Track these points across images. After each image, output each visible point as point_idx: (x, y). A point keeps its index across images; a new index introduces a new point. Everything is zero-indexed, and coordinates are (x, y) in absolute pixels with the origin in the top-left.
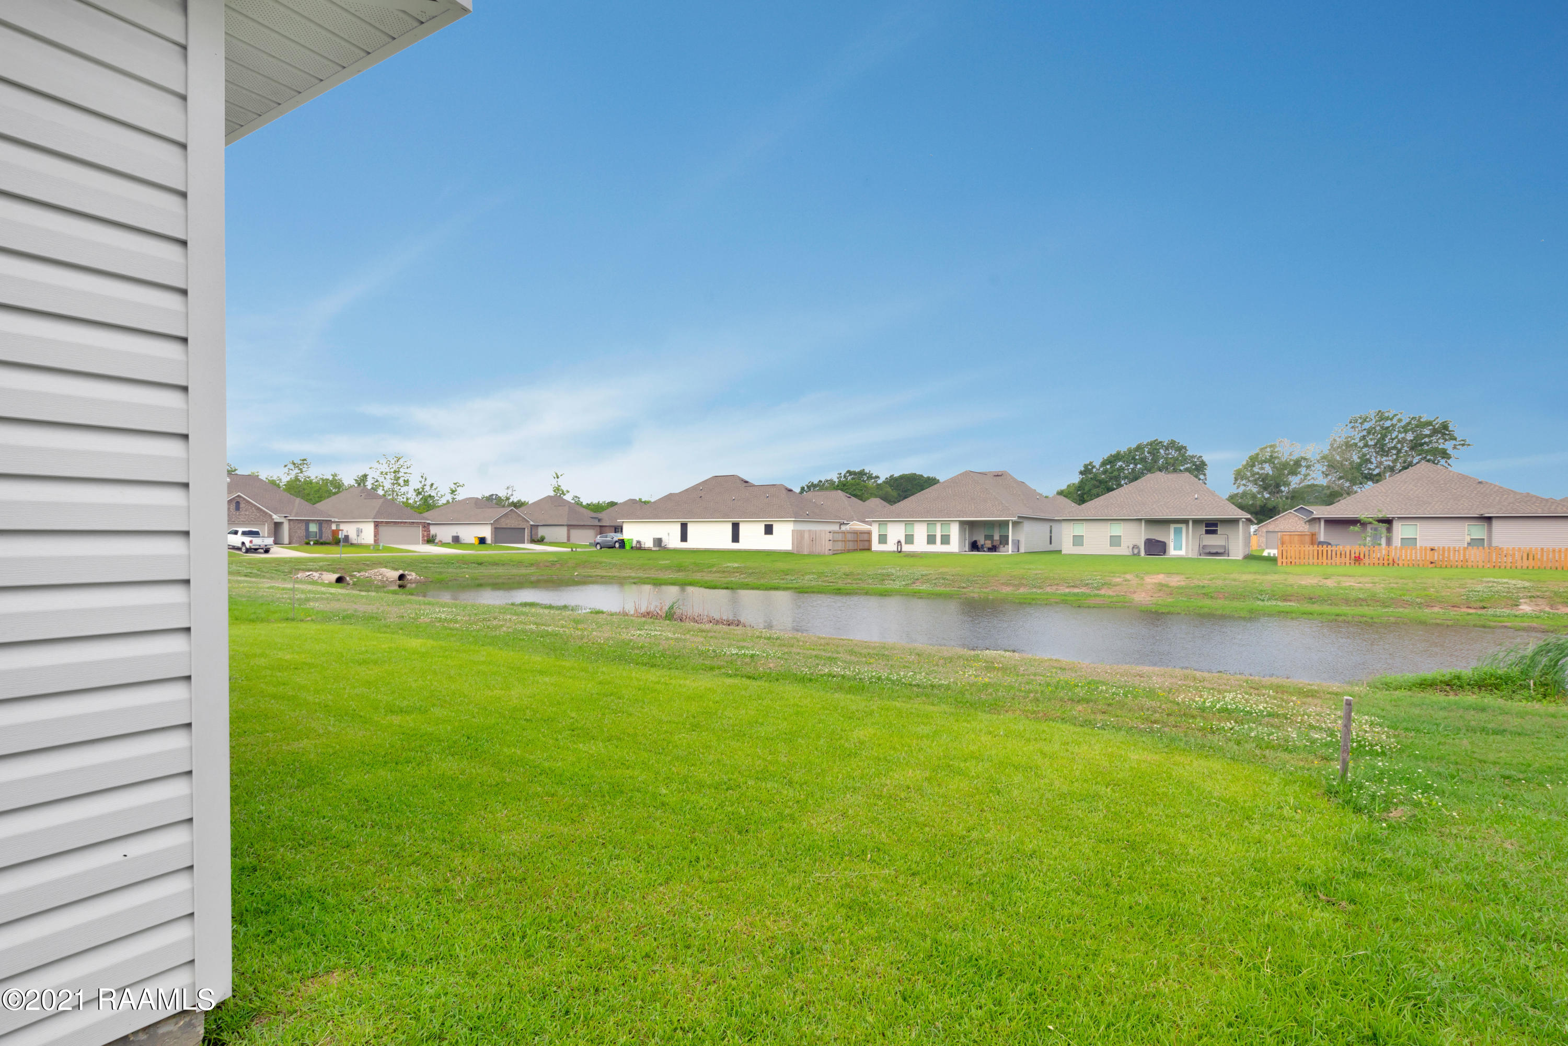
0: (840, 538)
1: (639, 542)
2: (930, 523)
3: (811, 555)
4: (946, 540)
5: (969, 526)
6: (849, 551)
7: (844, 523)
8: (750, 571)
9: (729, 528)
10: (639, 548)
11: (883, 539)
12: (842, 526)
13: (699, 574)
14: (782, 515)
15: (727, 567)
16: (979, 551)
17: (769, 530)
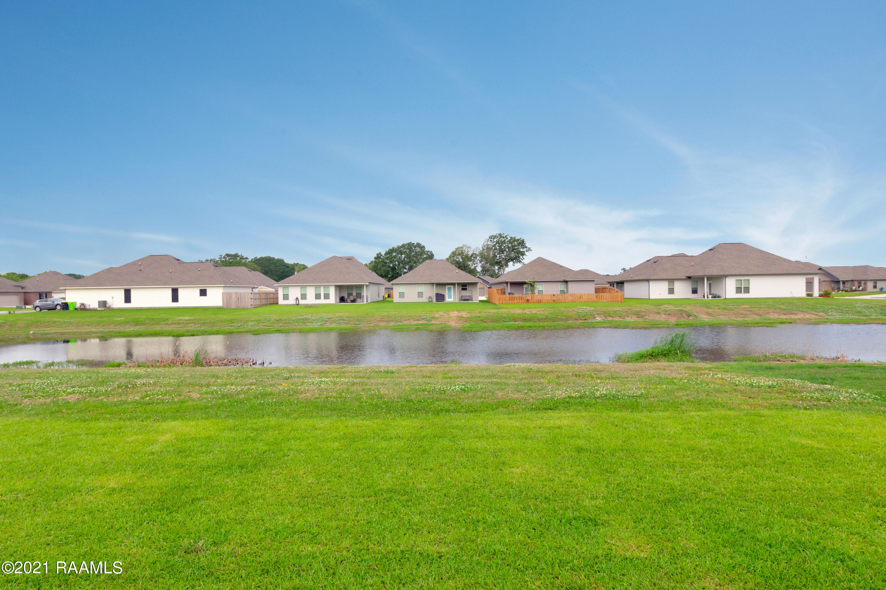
0: (257, 297)
1: (83, 304)
2: (316, 287)
3: (238, 308)
4: (327, 296)
5: (339, 288)
6: (263, 305)
7: (254, 288)
8: (202, 322)
9: (169, 293)
10: (83, 308)
11: (286, 297)
12: (254, 290)
13: (157, 326)
14: (214, 283)
15: (180, 320)
16: (344, 302)
17: (203, 293)
